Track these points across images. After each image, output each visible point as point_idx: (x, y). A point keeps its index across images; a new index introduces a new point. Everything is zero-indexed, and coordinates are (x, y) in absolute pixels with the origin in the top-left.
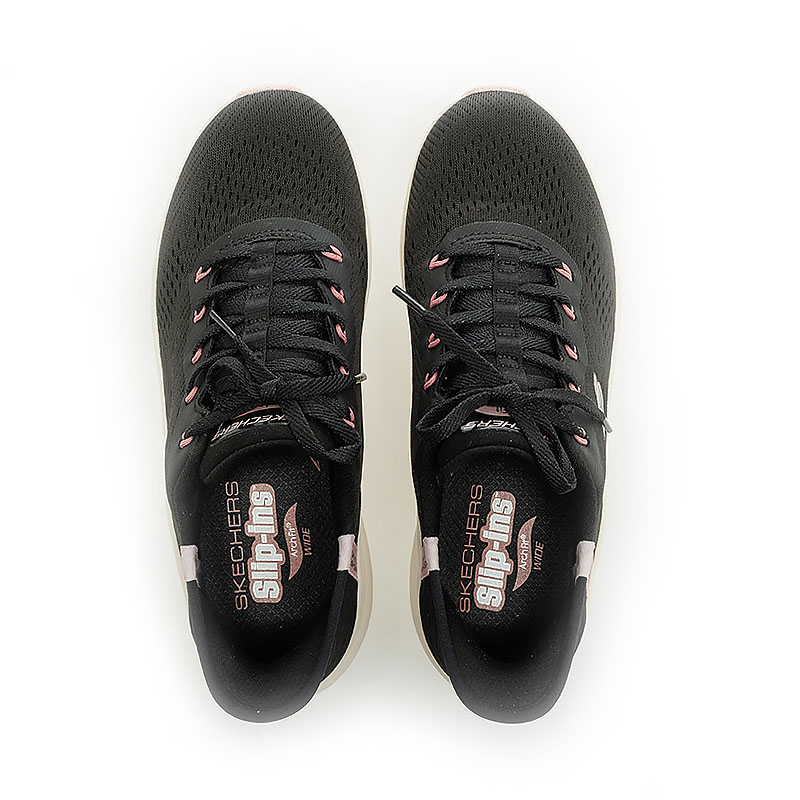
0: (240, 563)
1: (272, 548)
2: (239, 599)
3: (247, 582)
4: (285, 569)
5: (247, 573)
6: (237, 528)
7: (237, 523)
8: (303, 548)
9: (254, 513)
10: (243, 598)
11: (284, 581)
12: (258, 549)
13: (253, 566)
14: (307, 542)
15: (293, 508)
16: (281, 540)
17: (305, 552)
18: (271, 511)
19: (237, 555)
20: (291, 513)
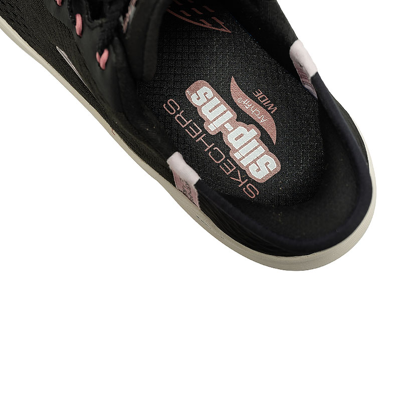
0: (225, 161)
1: (241, 129)
2: (246, 190)
3: (243, 172)
4: (264, 138)
5: (236, 165)
6: (201, 135)
7: (198, 131)
8: (266, 108)
9: (205, 112)
10: (250, 187)
11: (272, 148)
12: (230, 139)
13: (237, 156)
14: (266, 101)
15: (233, 83)
16: (243, 118)
17: (269, 111)
18: (217, 100)
19: (217, 156)
20: (235, 89)
